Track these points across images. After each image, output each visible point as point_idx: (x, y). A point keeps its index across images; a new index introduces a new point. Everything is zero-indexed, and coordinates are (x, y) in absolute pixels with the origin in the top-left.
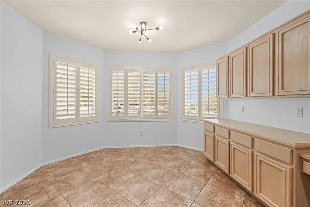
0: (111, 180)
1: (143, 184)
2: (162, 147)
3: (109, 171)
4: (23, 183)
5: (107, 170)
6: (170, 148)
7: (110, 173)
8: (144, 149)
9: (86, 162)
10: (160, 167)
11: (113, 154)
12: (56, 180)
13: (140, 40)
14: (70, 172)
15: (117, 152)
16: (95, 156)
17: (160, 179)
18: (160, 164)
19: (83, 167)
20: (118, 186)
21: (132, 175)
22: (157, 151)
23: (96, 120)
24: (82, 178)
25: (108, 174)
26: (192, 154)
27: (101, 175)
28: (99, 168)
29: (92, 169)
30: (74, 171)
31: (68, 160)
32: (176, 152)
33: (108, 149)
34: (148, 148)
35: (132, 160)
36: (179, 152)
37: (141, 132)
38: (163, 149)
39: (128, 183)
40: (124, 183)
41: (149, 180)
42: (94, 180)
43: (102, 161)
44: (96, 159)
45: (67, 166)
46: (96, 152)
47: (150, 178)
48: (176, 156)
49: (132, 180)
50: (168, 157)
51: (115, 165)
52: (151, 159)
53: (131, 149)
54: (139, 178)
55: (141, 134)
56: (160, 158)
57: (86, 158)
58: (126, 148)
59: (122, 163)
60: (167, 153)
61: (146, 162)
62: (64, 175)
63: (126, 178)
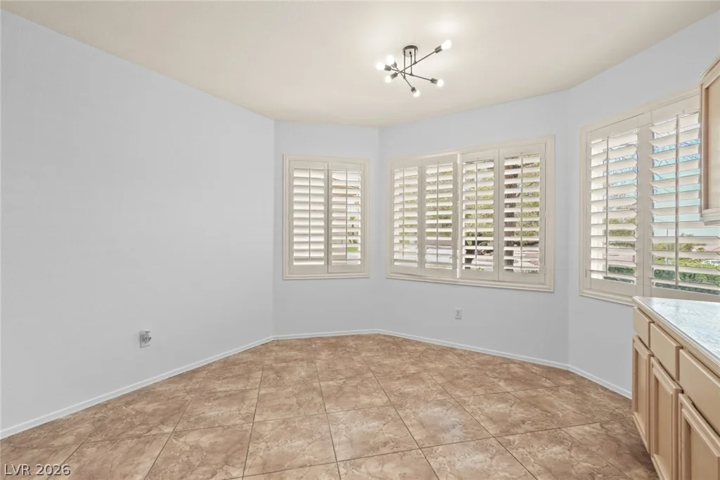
0: (337, 396)
1: (386, 426)
2: (513, 362)
3: (349, 378)
4: (239, 357)
5: (349, 374)
6: (535, 369)
7: (348, 382)
8: (460, 355)
9: (329, 351)
10: (460, 405)
11: (384, 349)
12: (271, 365)
13: (413, 89)
14: (295, 360)
15: (395, 345)
16: (351, 343)
17: (431, 432)
18: (467, 399)
19: (320, 357)
20: (340, 410)
21: (379, 400)
22: (490, 367)
23: (363, 272)
24: (303, 374)
25: (344, 382)
26: (598, 405)
27: (332, 380)
28: (340, 366)
29: (329, 365)
30: (302, 360)
31: (310, 339)
32: (547, 385)
33: (385, 336)
34: (472, 353)
35: (412, 370)
36: (555, 389)
37: (458, 312)
38: (512, 365)
39: (360, 413)
40: (354, 408)
41: (407, 423)
42: (316, 384)
43: (355, 356)
44: (348, 349)
45: (301, 350)
46: (359, 337)
47: (413, 420)
48: (535, 394)
49: (374, 410)
50: (509, 389)
51: (369, 369)
52: (457, 381)
53: (429, 348)
54: (392, 411)
55: (458, 315)
56: (480, 386)
57: (335, 344)
58: (420, 342)
59: (387, 370)
60: (513, 379)
61: (435, 385)
62: (285, 362)
63: (365, 400)
